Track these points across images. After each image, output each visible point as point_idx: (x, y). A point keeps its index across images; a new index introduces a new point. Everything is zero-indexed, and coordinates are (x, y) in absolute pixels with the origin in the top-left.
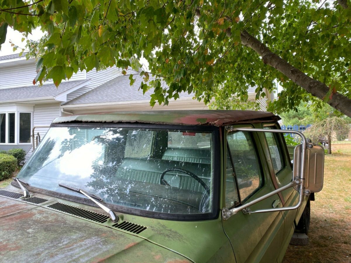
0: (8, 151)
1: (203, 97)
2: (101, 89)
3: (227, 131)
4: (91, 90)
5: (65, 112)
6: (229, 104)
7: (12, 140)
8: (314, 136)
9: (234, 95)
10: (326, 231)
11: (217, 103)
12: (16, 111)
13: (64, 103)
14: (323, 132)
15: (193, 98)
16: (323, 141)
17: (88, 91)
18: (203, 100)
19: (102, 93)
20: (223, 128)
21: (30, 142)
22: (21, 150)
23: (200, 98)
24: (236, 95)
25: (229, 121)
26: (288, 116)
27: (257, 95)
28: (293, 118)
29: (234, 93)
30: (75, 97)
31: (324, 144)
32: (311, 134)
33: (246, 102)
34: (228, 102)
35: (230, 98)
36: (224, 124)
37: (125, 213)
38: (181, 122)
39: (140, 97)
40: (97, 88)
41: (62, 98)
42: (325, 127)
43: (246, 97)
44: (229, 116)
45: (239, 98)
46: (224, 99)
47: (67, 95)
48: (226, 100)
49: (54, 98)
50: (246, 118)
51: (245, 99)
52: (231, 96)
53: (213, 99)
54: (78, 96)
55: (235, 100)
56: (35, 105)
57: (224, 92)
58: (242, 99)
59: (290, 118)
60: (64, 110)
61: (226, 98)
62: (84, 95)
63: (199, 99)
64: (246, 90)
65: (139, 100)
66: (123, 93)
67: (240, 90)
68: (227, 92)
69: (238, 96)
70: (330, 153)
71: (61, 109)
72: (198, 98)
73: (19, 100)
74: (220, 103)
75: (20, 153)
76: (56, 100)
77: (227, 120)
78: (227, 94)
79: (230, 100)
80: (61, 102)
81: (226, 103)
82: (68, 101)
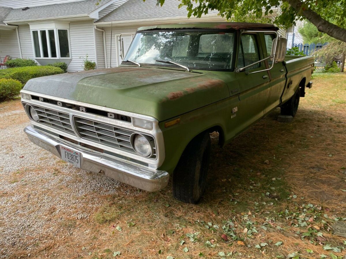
0: (53, 64)
1: (226, 14)
2: (127, 6)
3: (241, 32)
4: (117, 7)
5: (98, 29)
6: (246, 19)
7: (54, 54)
8: (329, 54)
9: (250, 12)
10: (308, 116)
11: (236, 19)
12: (55, 28)
13: (96, 20)
14: (339, 50)
15: (218, 15)
16: (338, 60)
17: (115, 8)
18: (225, 16)
19: (129, 10)
20: (239, 30)
21: (69, 57)
22: (64, 64)
23: (224, 14)
24: (252, 12)
25: (243, 27)
26: (309, 35)
27: (266, 12)
28: (315, 37)
29: (251, 10)
30: (105, 15)
31: (339, 63)
32: (326, 52)
33: (260, 18)
34: (245, 18)
35: (247, 15)
36: (240, 28)
37: (192, 69)
38: (218, 27)
39: (165, 14)
40: (122, 5)
41: (95, 15)
42: (342, 45)
43: (260, 14)
44: (243, 25)
45: (255, 15)
46: (242, 16)
47: (99, 12)
48: (244, 16)
49: (89, 15)
50: (253, 27)
51: (259, 16)
52: (248, 13)
53: (233, 16)
54: (107, 13)
55: (251, 17)
56: (70, 22)
57: (243, 9)
58: (257, 16)
59: (312, 36)
60: (97, 27)
61: (244, 15)
62: (112, 12)
63: (223, 16)
64: (261, 7)
65: (163, 17)
66: (149, 10)
67: (256, 7)
68: (245, 9)
69: (254, 12)
70: (343, 71)
71: (94, 26)
72: (222, 14)
73: (57, 17)
74: (238, 19)
75: (64, 66)
76: (90, 17)
77: (242, 27)
78: (245, 11)
79: (247, 16)
80: (94, 19)
81: (244, 19)
82: (100, 18)
